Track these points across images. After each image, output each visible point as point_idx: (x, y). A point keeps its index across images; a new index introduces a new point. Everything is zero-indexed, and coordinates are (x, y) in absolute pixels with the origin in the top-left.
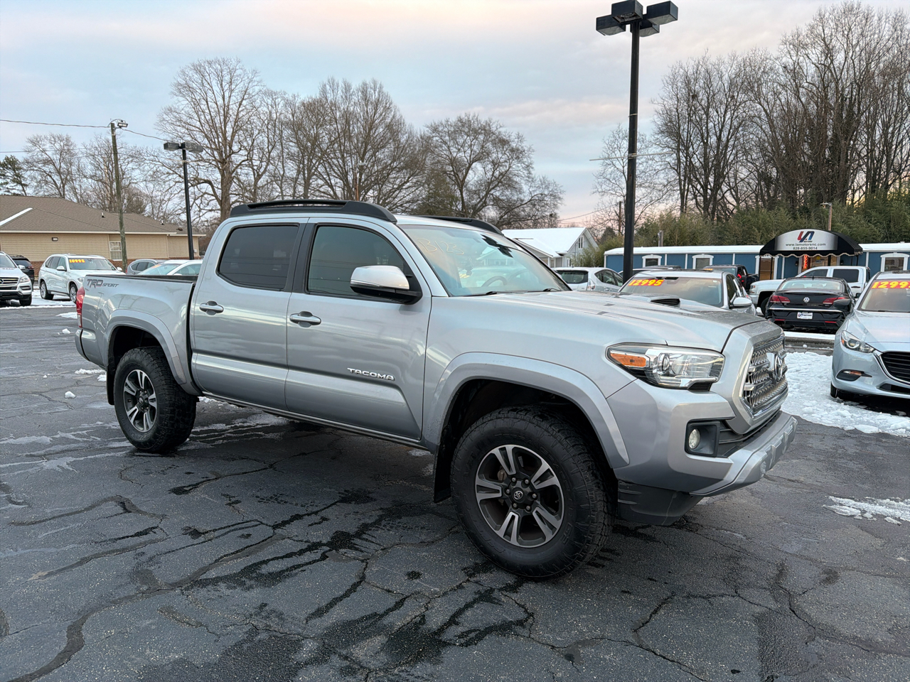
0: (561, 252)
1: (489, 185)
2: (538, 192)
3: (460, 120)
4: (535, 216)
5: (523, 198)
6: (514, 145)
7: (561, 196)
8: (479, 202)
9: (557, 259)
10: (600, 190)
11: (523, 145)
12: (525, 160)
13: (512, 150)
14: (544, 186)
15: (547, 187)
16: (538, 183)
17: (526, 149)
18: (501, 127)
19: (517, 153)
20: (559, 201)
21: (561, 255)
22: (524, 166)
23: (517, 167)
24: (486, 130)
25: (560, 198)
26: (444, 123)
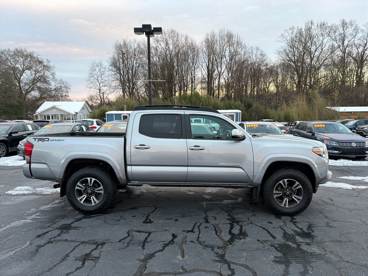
0: (76, 112)
1: (34, 81)
2: (59, 85)
3: (17, 50)
4: (58, 96)
5: (51, 87)
6: (45, 64)
7: (70, 88)
8: (29, 88)
9: (74, 115)
10: (89, 86)
11: (50, 64)
12: (51, 71)
13: (44, 66)
14: (61, 83)
15: (63, 83)
16: (58, 81)
17: (51, 66)
18: (39, 55)
19: (47, 68)
20: (69, 90)
21: (76, 113)
22: (51, 73)
23: (47, 73)
24: (31, 56)
25: (69, 88)
26: (7, 49)
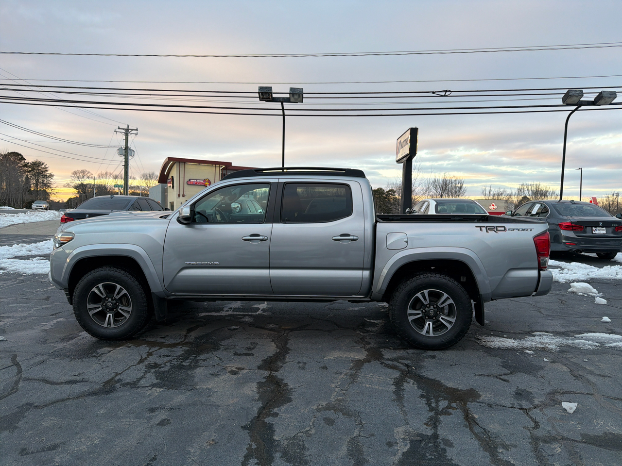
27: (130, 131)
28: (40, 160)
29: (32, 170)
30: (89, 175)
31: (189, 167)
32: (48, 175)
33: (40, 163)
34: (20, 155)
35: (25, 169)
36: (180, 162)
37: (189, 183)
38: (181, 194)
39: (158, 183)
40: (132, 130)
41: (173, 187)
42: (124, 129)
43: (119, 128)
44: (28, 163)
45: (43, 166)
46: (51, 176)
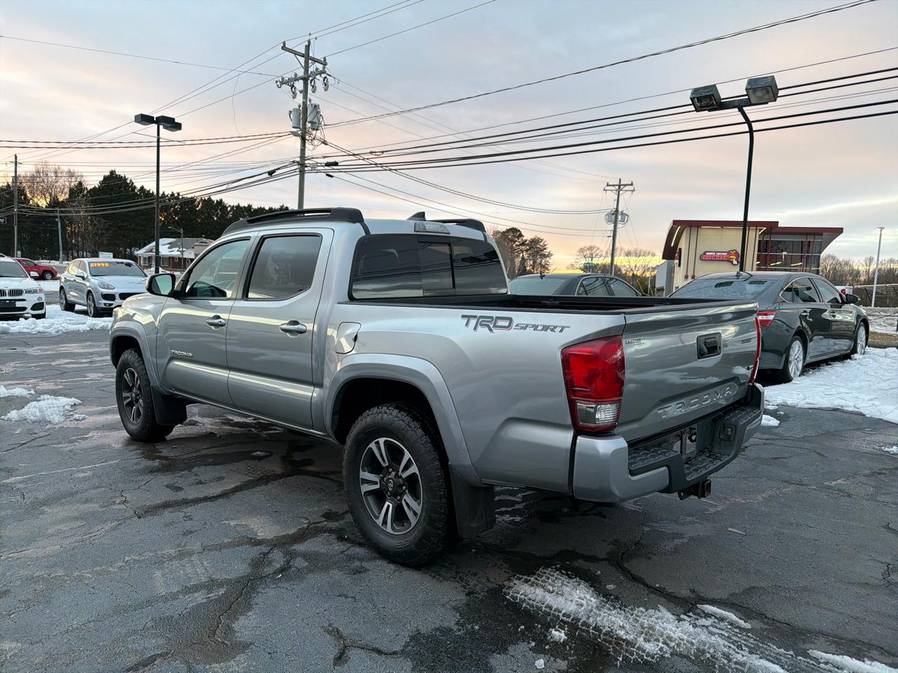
27: (622, 187)
28: (540, 236)
29: (530, 249)
30: (598, 252)
31: (705, 233)
32: (546, 254)
33: (539, 239)
34: (519, 231)
35: (523, 247)
36: (691, 227)
37: (704, 258)
38: (690, 274)
39: (663, 258)
40: (625, 185)
41: (679, 265)
42: (614, 186)
43: (608, 185)
44: (526, 241)
45: (542, 244)
46: (549, 255)
